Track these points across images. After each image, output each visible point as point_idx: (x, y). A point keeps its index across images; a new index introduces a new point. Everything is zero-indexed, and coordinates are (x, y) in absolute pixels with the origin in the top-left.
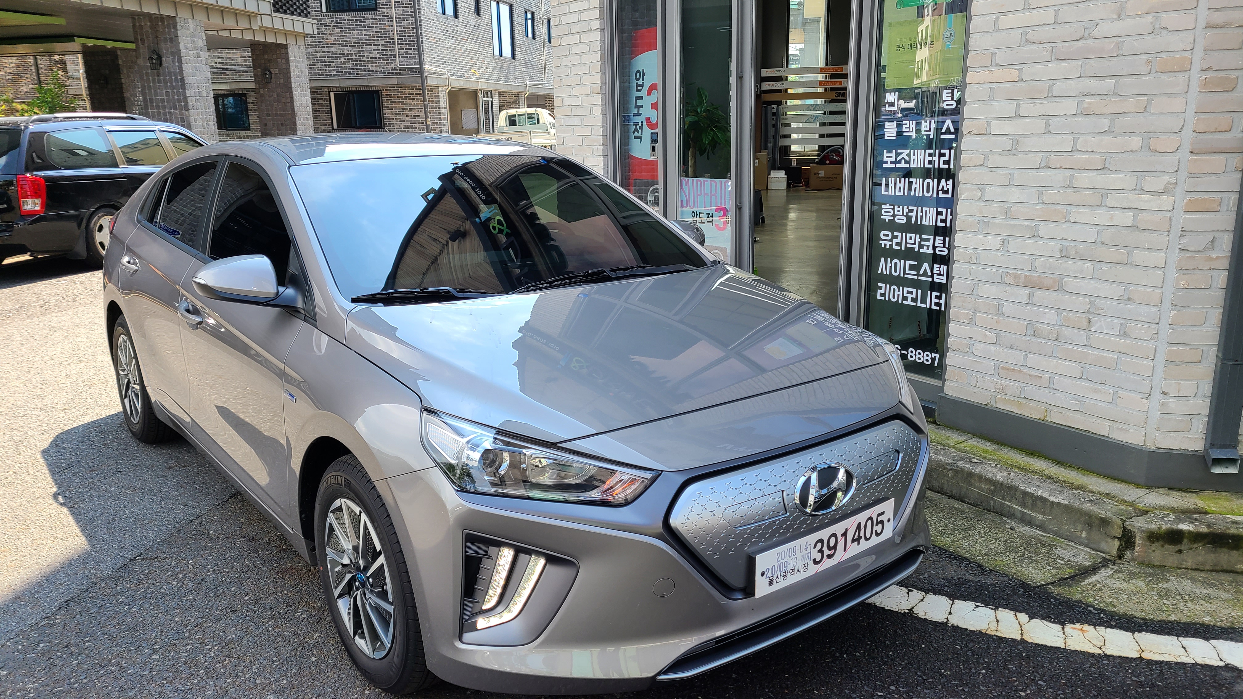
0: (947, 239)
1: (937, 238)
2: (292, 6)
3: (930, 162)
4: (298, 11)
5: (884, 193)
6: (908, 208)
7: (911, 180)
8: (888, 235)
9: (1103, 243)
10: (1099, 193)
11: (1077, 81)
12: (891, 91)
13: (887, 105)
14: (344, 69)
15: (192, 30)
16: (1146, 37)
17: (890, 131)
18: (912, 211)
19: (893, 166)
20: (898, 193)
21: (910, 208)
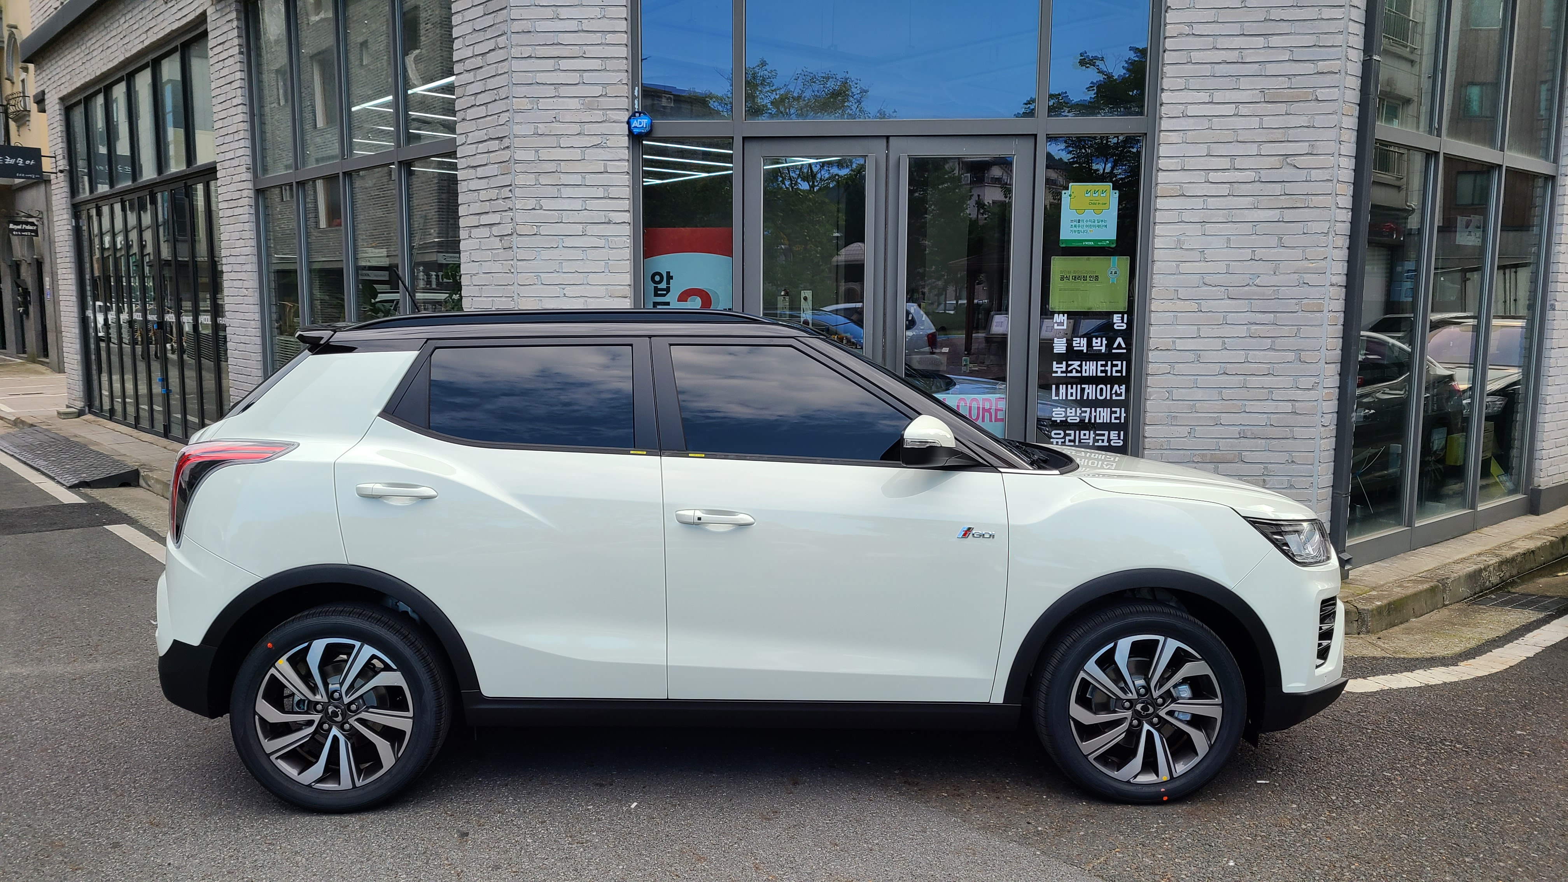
0: (1122, 433)
1: (1112, 432)
3: (1102, 371)
5: (1054, 398)
6: (1080, 409)
7: (1083, 386)
8: (1060, 434)
9: (1271, 425)
10: (1267, 390)
11: (1245, 314)
12: (1059, 313)
13: (1056, 325)
16: (1294, 288)
17: (1060, 346)
18: (1086, 412)
19: (1065, 375)
20: (1069, 398)
21: (1083, 409)
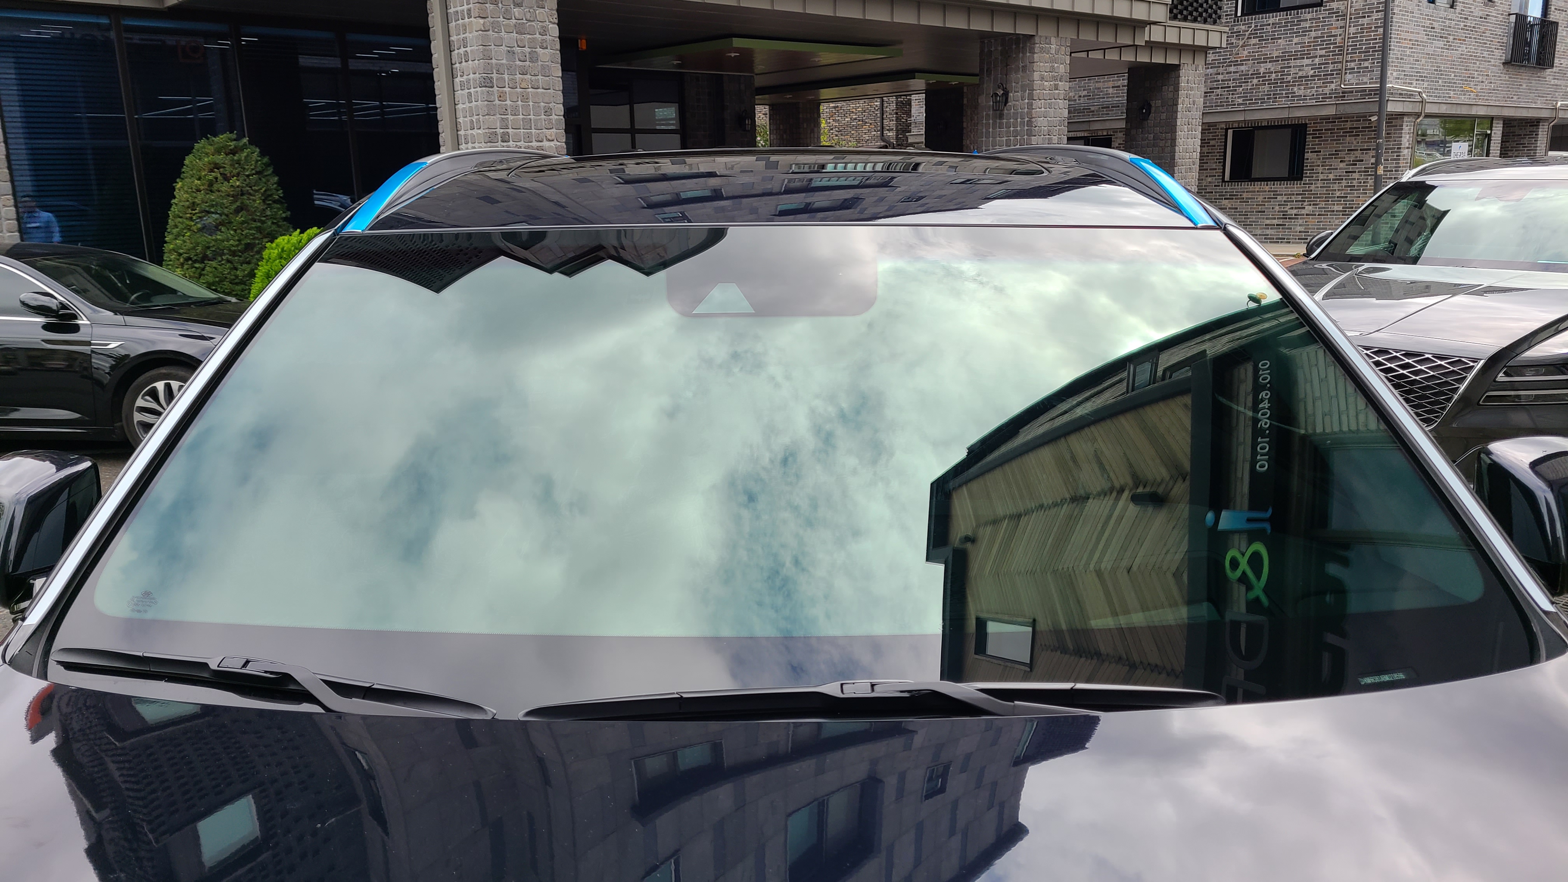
2: (1196, 10)
4: (1204, 14)
14: (1255, 96)
15: (1054, 53)
